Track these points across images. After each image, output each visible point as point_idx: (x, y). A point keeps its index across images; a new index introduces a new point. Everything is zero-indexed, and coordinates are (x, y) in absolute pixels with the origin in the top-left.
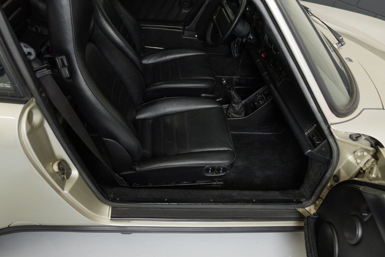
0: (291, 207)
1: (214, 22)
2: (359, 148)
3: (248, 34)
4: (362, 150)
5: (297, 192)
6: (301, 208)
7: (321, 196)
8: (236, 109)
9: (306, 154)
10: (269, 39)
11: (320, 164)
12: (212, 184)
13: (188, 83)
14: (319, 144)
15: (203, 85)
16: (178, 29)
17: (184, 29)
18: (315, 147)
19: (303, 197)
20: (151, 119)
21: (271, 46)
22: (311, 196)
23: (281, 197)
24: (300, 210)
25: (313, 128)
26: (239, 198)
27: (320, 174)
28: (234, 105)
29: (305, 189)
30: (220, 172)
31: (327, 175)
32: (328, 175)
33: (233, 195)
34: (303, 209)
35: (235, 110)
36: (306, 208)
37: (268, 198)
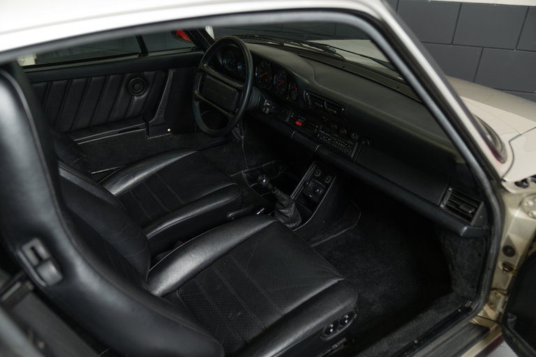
0: (463, 324)
1: (198, 99)
2: (524, 195)
3: (262, 101)
4: (532, 197)
5: (452, 297)
6: (474, 317)
7: (494, 285)
8: (288, 215)
9: (462, 235)
10: (311, 96)
11: (471, 241)
12: (333, 350)
13: (202, 206)
14: (473, 214)
15: (227, 199)
16: (138, 128)
17: (147, 126)
18: (470, 219)
19: (465, 299)
20: (175, 291)
21: (323, 105)
22: (478, 293)
23: (442, 316)
24: (475, 321)
25: (449, 194)
26: (396, 350)
27: (479, 255)
28: (283, 211)
29: (461, 286)
30: (345, 324)
31: (491, 251)
32: (493, 251)
33: (385, 350)
34: (477, 317)
35: (288, 217)
36: (479, 314)
37: (428, 328)
